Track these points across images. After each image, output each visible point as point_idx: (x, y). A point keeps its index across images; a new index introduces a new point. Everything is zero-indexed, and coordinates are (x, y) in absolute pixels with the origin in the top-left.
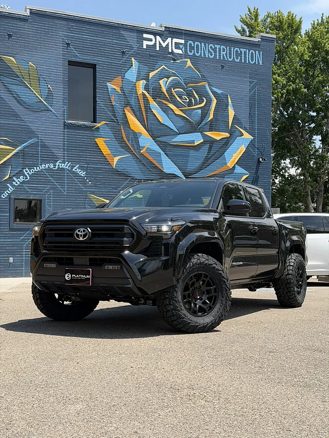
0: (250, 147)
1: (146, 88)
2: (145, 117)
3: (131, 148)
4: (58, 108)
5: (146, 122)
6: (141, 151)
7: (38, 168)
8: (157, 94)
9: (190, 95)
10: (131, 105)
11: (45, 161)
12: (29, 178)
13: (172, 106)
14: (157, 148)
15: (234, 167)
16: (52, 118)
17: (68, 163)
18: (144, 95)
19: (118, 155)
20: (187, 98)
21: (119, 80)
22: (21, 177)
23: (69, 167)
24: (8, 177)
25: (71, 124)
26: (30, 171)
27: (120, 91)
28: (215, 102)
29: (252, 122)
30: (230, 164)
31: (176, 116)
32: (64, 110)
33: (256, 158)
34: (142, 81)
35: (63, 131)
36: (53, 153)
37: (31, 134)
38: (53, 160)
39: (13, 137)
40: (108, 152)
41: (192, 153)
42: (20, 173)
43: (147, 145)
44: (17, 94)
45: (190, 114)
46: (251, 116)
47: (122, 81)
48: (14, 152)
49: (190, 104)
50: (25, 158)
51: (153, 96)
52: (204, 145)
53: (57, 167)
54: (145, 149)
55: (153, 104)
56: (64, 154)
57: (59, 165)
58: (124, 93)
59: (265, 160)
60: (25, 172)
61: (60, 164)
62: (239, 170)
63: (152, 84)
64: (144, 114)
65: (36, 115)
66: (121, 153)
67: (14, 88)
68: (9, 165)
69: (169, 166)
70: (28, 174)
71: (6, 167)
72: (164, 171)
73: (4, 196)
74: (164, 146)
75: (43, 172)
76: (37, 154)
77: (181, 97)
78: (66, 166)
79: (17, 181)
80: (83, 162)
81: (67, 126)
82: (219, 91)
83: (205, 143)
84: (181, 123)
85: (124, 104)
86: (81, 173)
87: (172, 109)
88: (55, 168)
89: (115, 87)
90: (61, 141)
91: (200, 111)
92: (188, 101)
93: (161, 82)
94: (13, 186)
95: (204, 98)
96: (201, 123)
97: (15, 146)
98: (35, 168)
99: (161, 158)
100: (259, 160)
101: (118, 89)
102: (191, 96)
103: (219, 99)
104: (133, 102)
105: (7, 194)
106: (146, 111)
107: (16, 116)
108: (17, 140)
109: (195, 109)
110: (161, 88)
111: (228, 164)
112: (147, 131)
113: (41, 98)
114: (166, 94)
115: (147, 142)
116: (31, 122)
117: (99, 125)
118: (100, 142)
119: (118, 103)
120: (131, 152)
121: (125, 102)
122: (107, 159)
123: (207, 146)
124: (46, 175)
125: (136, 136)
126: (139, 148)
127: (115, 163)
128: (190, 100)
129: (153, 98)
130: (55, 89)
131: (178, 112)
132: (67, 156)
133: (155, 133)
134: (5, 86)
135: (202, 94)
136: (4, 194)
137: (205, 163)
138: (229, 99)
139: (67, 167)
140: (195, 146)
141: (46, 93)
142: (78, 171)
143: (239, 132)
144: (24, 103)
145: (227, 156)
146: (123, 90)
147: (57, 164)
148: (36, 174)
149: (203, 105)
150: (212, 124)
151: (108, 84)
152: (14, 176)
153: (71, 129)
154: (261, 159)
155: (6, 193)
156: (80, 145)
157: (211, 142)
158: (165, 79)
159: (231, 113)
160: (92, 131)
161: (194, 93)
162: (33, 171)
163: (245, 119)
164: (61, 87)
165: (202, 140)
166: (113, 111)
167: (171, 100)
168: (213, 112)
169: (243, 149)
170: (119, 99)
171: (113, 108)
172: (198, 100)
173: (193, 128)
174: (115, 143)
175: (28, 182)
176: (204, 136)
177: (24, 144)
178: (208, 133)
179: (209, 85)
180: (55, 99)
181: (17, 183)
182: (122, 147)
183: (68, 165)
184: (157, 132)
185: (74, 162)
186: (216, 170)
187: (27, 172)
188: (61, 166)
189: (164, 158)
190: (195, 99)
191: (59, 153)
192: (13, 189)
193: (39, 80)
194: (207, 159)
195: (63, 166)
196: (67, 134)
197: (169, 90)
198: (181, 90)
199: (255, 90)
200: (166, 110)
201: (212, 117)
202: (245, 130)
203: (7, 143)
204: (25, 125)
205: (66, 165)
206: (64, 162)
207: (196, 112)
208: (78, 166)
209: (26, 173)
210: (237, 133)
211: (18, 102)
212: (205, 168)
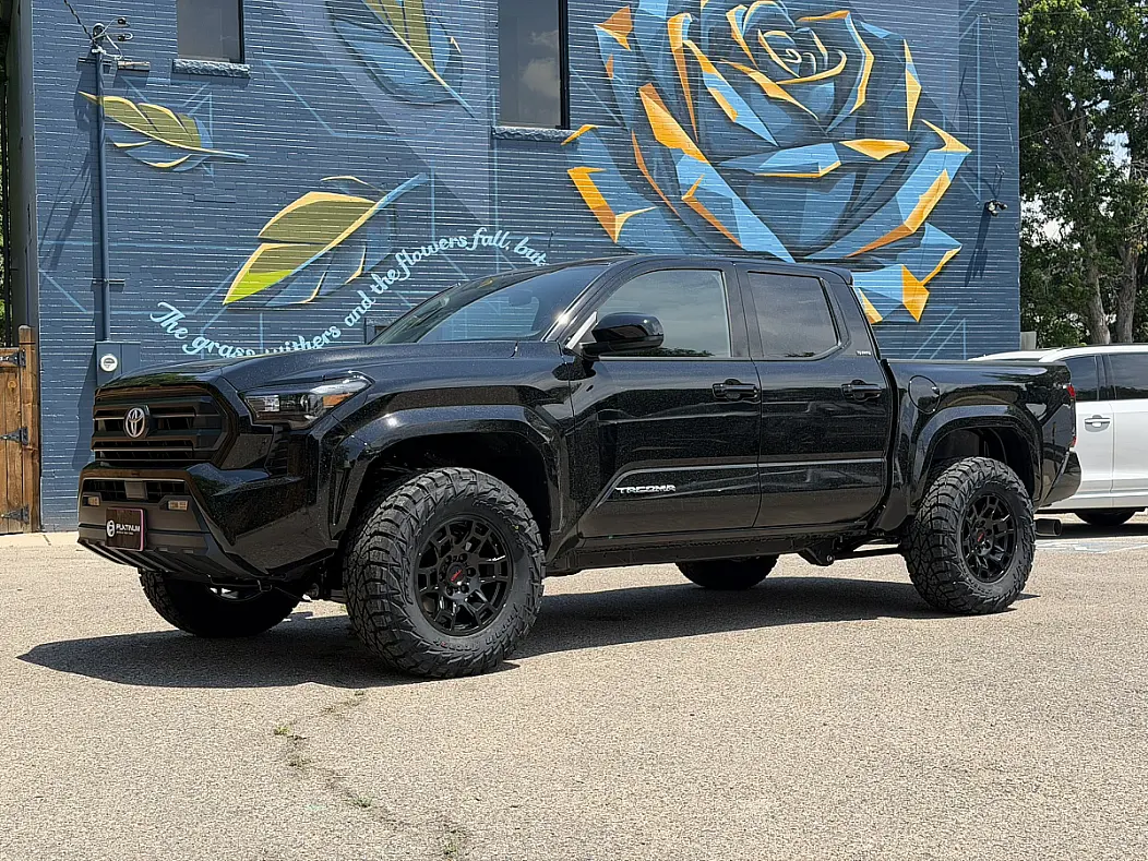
0: (964, 175)
1: (694, 33)
2: (690, 107)
3: (658, 190)
4: (475, 94)
5: (693, 121)
6: (683, 198)
7: (430, 248)
8: (721, 47)
9: (804, 45)
10: (654, 79)
11: (444, 231)
12: (408, 273)
13: (758, 76)
14: (720, 187)
15: (921, 229)
16: (460, 122)
17: (502, 235)
18: (687, 50)
19: (625, 210)
20: (798, 55)
21: (626, 17)
22: (389, 273)
23: (504, 243)
24: (359, 272)
25: (509, 134)
26: (411, 257)
27: (626, 44)
28: (869, 60)
29: (967, 110)
30: (911, 223)
31: (770, 103)
32: (491, 98)
33: (979, 204)
34: (682, 16)
35: (490, 154)
36: (466, 209)
37: (410, 162)
38: (465, 228)
39: (368, 173)
40: (599, 202)
41: (811, 195)
42: (387, 263)
43: (697, 182)
44: (375, 65)
45: (807, 95)
46: (964, 94)
47: (633, 17)
48: (371, 211)
49: (805, 69)
50: (399, 225)
51: (710, 53)
52: (844, 176)
53: (475, 243)
54: (692, 190)
55: (711, 74)
56: (493, 210)
57: (480, 240)
58: (639, 48)
59: (1002, 207)
60: (399, 260)
61: (484, 238)
62: (934, 235)
63: (706, 23)
64: (689, 101)
65: (425, 114)
66: (633, 205)
67: (367, 48)
68: (360, 243)
69: (753, 234)
70: (407, 263)
71: (355, 250)
72: (742, 245)
73: (350, 320)
74: (740, 181)
75: (443, 258)
76: (427, 214)
77: (781, 54)
78: (496, 241)
79: (381, 284)
80: (539, 230)
81: (497, 140)
82: (880, 33)
83: (844, 170)
84: (784, 120)
85: (639, 78)
86: (534, 257)
87: (759, 85)
88: (471, 246)
89: (612, 34)
90: (484, 179)
91: (830, 86)
92: (800, 61)
93: (731, 16)
94: (371, 295)
95: (841, 53)
96: (834, 118)
97: (374, 195)
98: (423, 248)
99: (732, 212)
100: (986, 209)
101: (622, 39)
102: (808, 48)
103: (881, 53)
104: (660, 70)
105: (358, 317)
106: (695, 95)
107: (374, 119)
108: (378, 180)
109: (817, 82)
110: (730, 30)
111: (906, 223)
112: (698, 144)
113: (433, 72)
114: (744, 46)
115: (696, 172)
116: (410, 134)
117: (575, 134)
118: (580, 176)
119: (622, 77)
120: (657, 200)
121: (639, 72)
122: (596, 220)
123: (851, 178)
124: (449, 264)
125: (669, 158)
126: (677, 188)
127: (618, 230)
128: (806, 59)
129: (710, 59)
130: (466, 47)
131: (774, 91)
132: (500, 216)
133: (717, 148)
134: (347, 44)
135: (837, 41)
136: (351, 316)
137: (845, 221)
138: (907, 51)
139: (500, 244)
140: (819, 179)
141: (444, 58)
142: (527, 252)
143: (934, 138)
144: (394, 85)
145: (902, 201)
146: (635, 42)
147: (476, 236)
148: (427, 263)
149: (838, 70)
150: (862, 120)
151: (598, 28)
152: (372, 269)
153: (509, 147)
154: (992, 207)
155: (356, 314)
156: (530, 187)
157: (860, 167)
158: (741, 6)
159: (913, 87)
160: (561, 149)
161: (817, 40)
162: (417, 257)
163: (949, 103)
164: (480, 42)
165: (838, 163)
166: (611, 97)
167: (757, 62)
168: (864, 88)
169: (945, 180)
170: (624, 65)
171: (611, 87)
172: (826, 58)
173: (815, 131)
174: (616, 178)
175: (407, 285)
176: (843, 152)
177: (396, 190)
178: (852, 144)
179: (856, 17)
180: (468, 72)
181: (380, 288)
182: (634, 188)
183: (504, 238)
184: (722, 144)
185: (516, 232)
186: (874, 239)
187: (405, 259)
188: (486, 240)
189: (741, 211)
190: (818, 54)
191: (480, 209)
192: (371, 303)
193: (428, 26)
194: (850, 211)
195: (491, 241)
196: (499, 161)
197: (750, 36)
198: (783, 33)
199: (975, 25)
200: (743, 87)
201: (864, 100)
202: (950, 130)
203: (354, 189)
204: (397, 142)
205: (497, 238)
206: (492, 232)
207: (824, 90)
208: (527, 239)
209: (401, 263)
210: (928, 140)
211: (380, 85)
212: (846, 234)
